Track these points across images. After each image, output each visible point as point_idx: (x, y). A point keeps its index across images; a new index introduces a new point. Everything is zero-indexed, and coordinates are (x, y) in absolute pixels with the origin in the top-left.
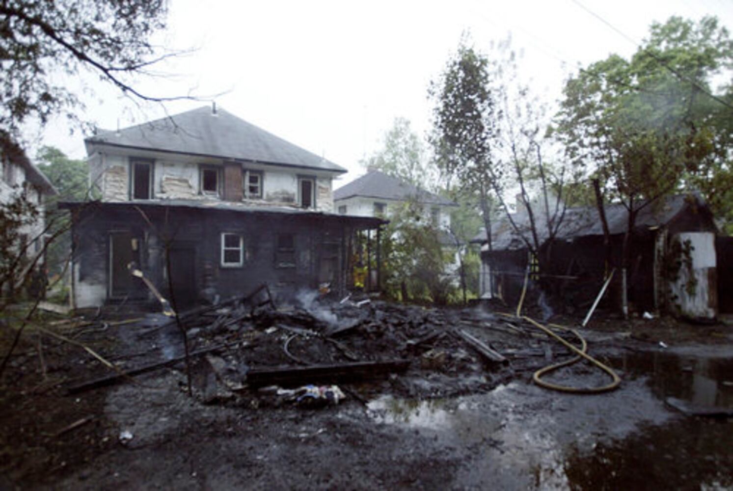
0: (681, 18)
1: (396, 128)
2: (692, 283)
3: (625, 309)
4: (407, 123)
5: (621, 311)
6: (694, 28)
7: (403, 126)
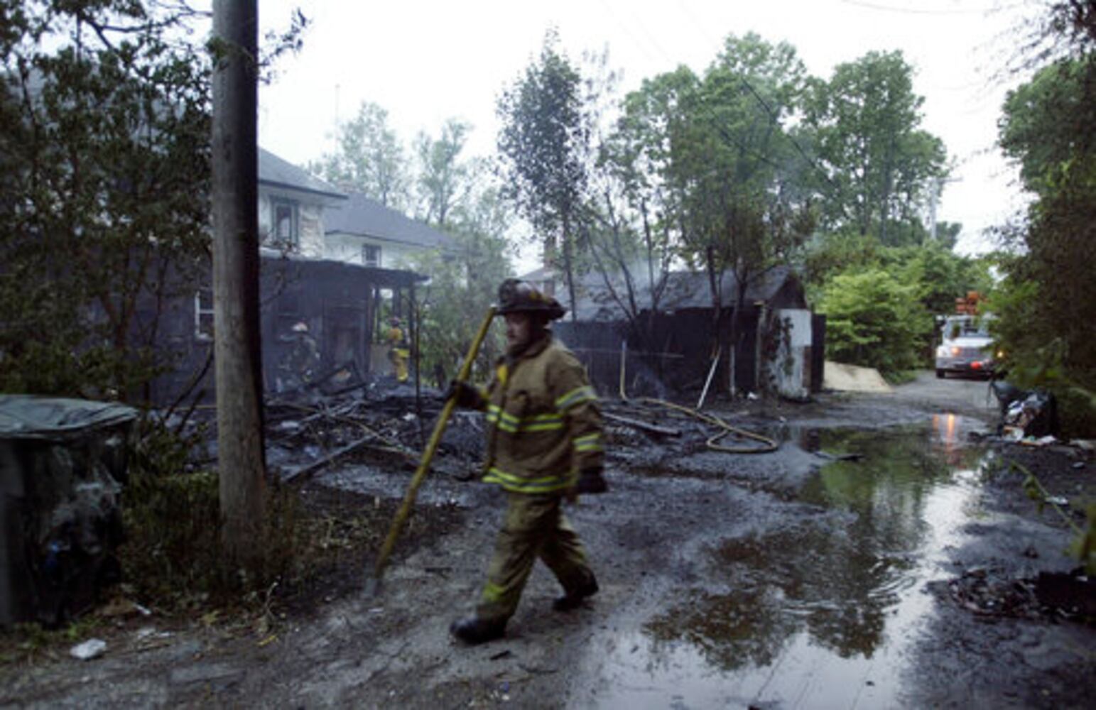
0: (758, 37)
1: (361, 119)
2: (790, 362)
3: (733, 389)
4: (382, 114)
5: (728, 392)
6: (772, 53)
7: (374, 118)
